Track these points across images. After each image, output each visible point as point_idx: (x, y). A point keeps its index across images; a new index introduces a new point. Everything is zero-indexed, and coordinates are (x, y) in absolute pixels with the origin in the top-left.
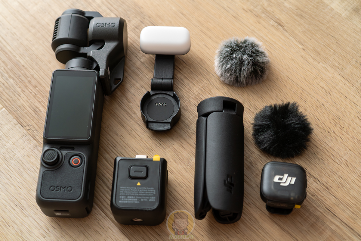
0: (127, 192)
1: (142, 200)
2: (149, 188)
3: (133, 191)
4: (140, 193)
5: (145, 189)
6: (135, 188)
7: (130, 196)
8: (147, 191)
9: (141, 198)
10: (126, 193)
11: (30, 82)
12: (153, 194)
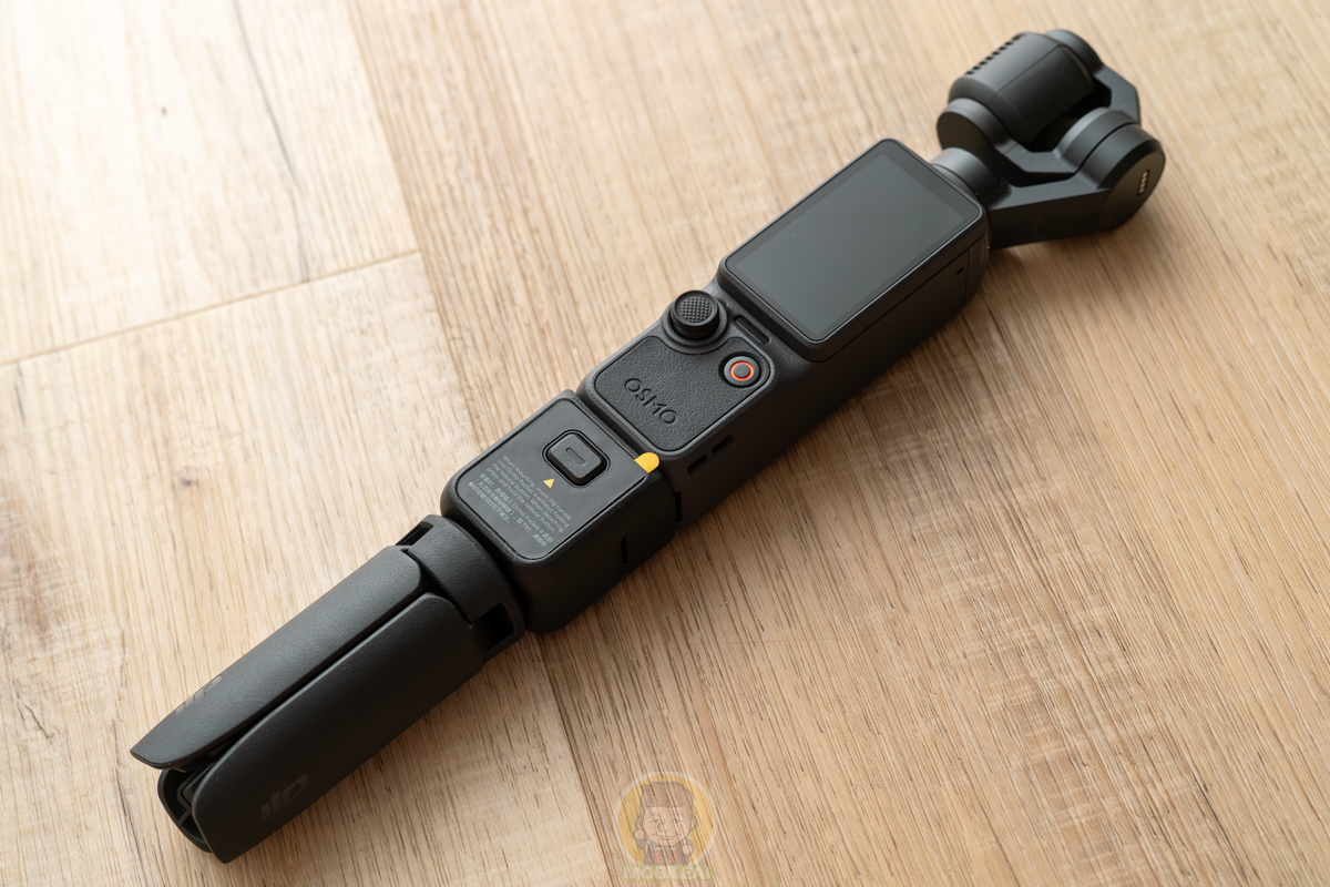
0: (506, 477)
1: (520, 521)
2: (561, 511)
3: (522, 487)
4: (531, 504)
5: (550, 504)
6: (532, 485)
7: (503, 489)
8: (550, 514)
9: (523, 514)
10: (502, 477)
11: (525, 212)
12: (557, 529)
